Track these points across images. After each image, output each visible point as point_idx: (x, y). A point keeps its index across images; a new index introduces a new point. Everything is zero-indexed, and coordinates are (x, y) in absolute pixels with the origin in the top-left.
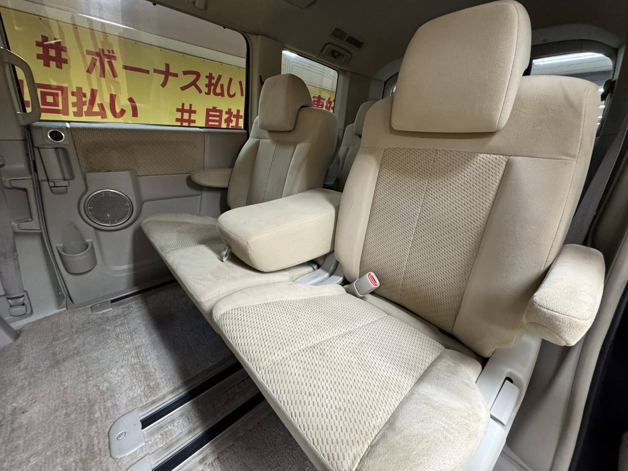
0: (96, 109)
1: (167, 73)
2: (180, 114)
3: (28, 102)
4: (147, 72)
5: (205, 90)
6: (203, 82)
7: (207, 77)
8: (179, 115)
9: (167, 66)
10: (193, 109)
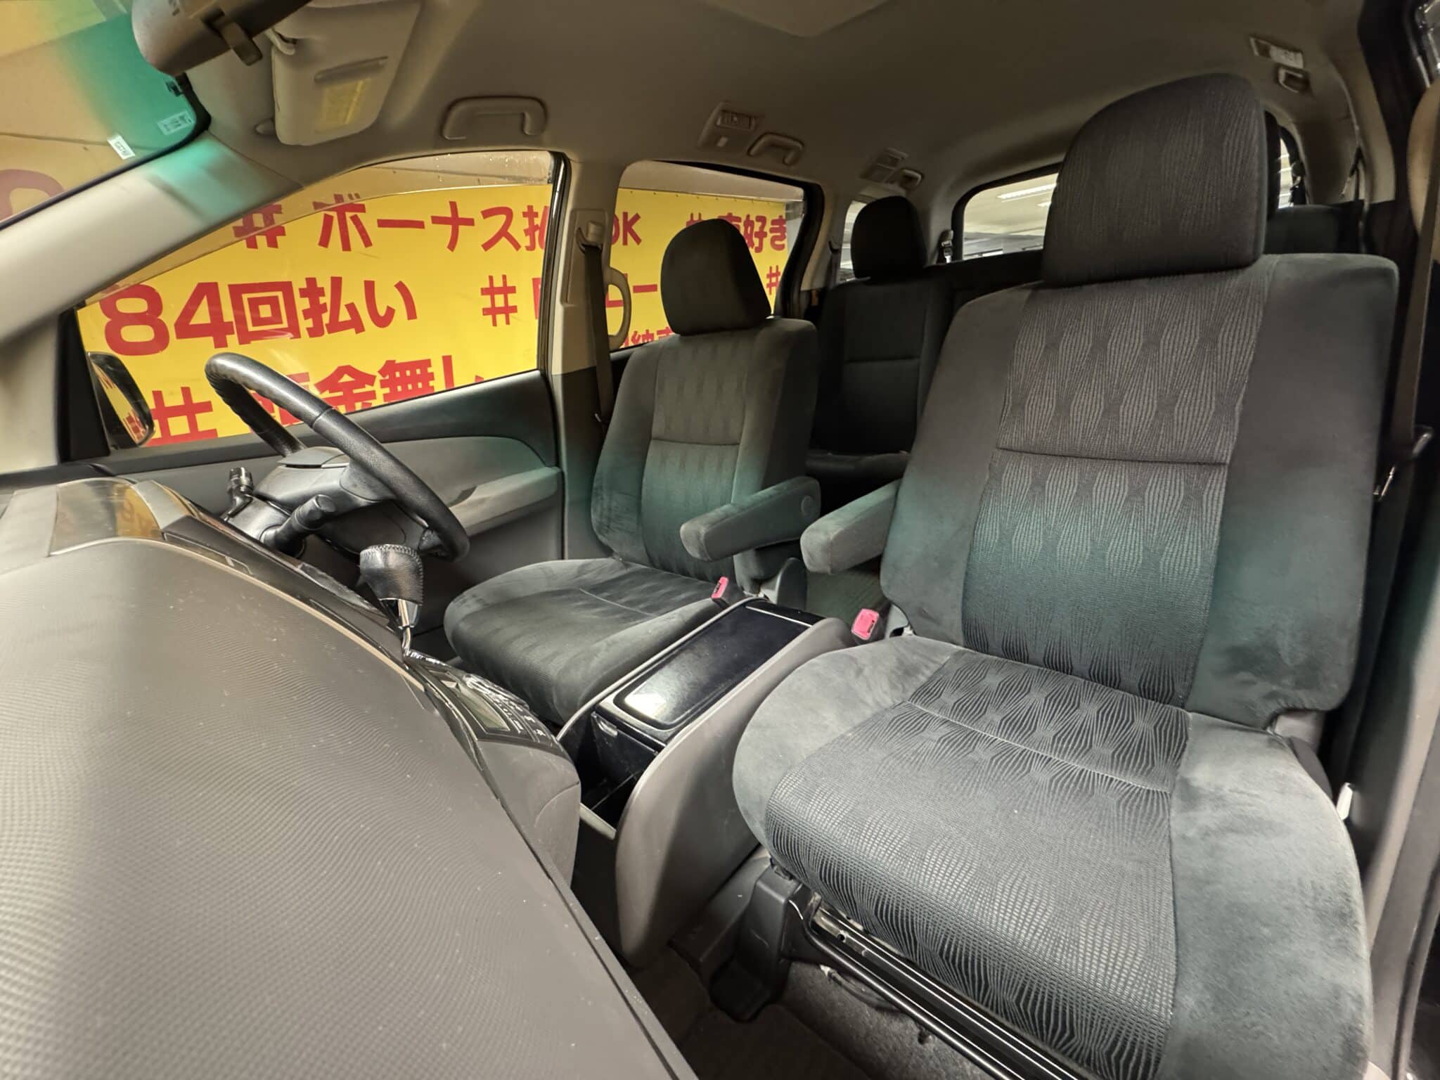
0: (344, 316)
1: (455, 221)
2: (488, 298)
3: (232, 323)
4: (420, 225)
5: (524, 241)
6: (518, 228)
7: (525, 214)
8: (486, 301)
9: (453, 206)
10: (509, 284)
